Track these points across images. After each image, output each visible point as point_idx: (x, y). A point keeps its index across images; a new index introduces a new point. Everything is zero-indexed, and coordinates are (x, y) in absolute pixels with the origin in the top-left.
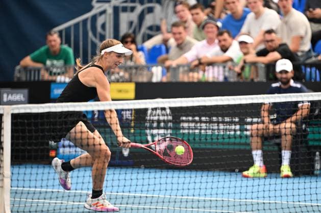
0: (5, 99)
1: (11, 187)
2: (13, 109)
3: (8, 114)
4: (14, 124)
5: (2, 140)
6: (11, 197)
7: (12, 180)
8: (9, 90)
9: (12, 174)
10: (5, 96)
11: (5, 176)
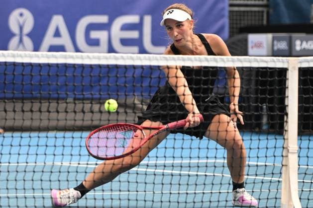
0: (298, 48)
1: (299, 165)
2: (300, 62)
3: (294, 68)
4: (301, 82)
5: (286, 104)
6: (299, 179)
7: (299, 156)
8: (303, 35)
9: (300, 148)
10: (298, 43)
11: (290, 151)
